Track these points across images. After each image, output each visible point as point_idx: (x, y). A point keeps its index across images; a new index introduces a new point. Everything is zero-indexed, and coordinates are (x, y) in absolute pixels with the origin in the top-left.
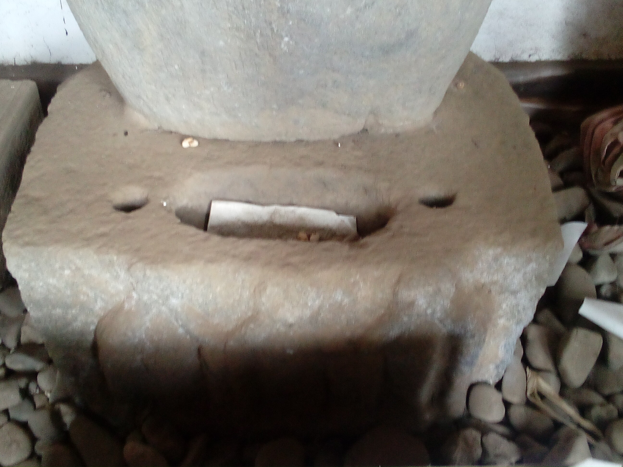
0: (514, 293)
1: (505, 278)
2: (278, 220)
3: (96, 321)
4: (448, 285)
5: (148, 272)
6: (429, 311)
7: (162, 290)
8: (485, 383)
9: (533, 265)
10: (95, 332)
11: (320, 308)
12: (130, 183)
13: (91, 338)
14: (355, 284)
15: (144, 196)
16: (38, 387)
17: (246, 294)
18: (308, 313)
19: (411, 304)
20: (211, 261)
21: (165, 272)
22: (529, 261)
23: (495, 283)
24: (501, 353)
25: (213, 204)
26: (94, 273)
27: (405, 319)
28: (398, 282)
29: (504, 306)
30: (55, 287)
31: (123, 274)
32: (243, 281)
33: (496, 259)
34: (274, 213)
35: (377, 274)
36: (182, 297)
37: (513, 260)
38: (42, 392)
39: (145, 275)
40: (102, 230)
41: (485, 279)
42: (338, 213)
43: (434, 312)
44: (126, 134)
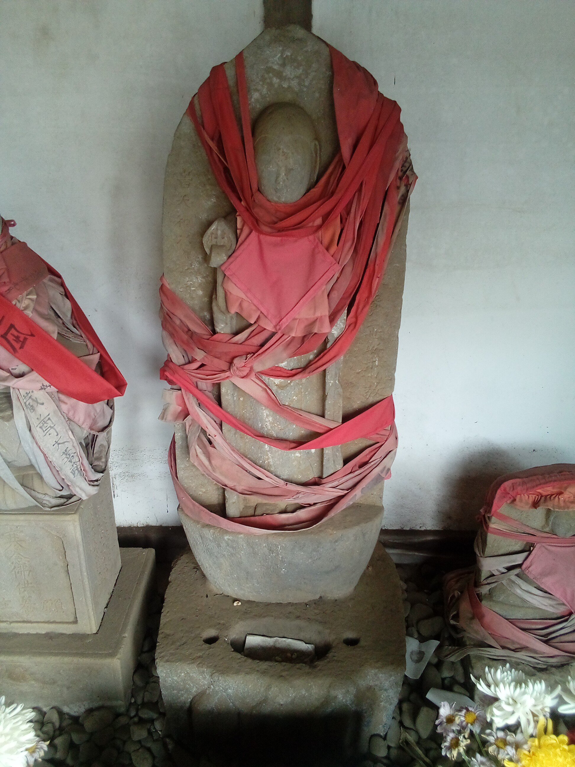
0: (386, 690)
1: (381, 683)
2: (278, 645)
3: (192, 697)
4: (352, 688)
5: (220, 678)
6: (344, 701)
7: (225, 686)
8: (379, 735)
9: (393, 678)
10: (191, 702)
11: (295, 697)
12: (210, 627)
13: (188, 705)
14: (311, 686)
15: (217, 634)
16: (155, 728)
17: (262, 689)
18: (290, 700)
19: (336, 697)
20: (247, 673)
21: (228, 678)
22: (391, 676)
23: (376, 685)
24: (385, 719)
25: (247, 637)
26: (194, 675)
27: (333, 704)
28: (330, 687)
29: (382, 696)
30: (176, 681)
31: (208, 677)
32: (261, 683)
33: (376, 674)
34: (276, 641)
35: (320, 682)
36: (233, 689)
37: (383, 675)
38: (156, 731)
39: (218, 679)
40: (200, 654)
41: (371, 683)
42: (306, 643)
43: (346, 701)
44: (207, 596)
